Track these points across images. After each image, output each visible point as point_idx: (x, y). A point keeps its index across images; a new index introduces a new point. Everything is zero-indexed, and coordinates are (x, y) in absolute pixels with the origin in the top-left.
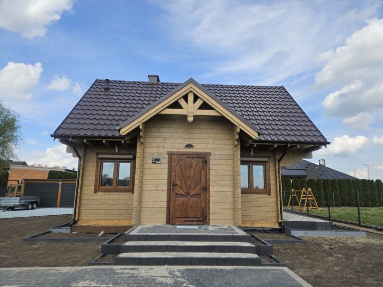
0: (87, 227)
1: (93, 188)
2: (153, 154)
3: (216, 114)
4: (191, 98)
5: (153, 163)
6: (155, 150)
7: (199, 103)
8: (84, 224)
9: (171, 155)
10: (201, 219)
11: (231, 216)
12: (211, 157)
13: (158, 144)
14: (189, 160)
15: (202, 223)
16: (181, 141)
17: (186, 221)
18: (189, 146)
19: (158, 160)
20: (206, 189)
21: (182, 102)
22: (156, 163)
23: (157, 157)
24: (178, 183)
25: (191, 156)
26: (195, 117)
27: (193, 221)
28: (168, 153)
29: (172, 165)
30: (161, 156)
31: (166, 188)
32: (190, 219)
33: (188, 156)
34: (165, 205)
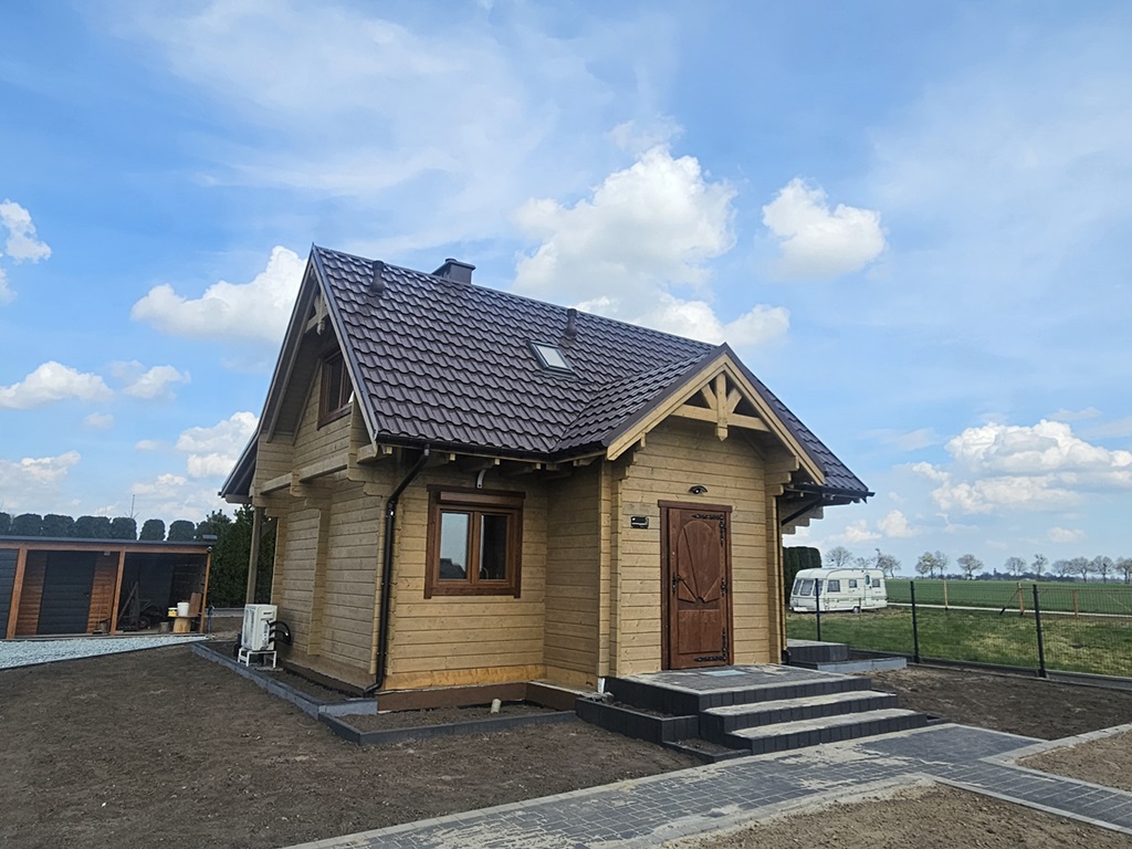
0: (415, 693)
1: (421, 583)
2: (632, 505)
3: (762, 428)
4: (721, 386)
5: (634, 527)
6: (637, 497)
7: (735, 398)
8: (403, 687)
9: (666, 508)
10: (721, 654)
11: (766, 643)
12: (732, 515)
13: (642, 482)
14: (699, 521)
15: (723, 663)
16: (681, 477)
17: (696, 660)
18: (697, 490)
19: (642, 520)
20: (727, 588)
21: (708, 394)
22: (638, 527)
23: (640, 514)
24: (683, 574)
25: (702, 513)
26: (731, 428)
27: (709, 660)
28: (660, 504)
29: (671, 533)
30: (647, 511)
31: (657, 587)
32: (704, 656)
33: (695, 513)
34: (657, 626)
